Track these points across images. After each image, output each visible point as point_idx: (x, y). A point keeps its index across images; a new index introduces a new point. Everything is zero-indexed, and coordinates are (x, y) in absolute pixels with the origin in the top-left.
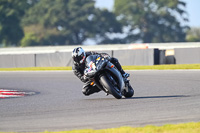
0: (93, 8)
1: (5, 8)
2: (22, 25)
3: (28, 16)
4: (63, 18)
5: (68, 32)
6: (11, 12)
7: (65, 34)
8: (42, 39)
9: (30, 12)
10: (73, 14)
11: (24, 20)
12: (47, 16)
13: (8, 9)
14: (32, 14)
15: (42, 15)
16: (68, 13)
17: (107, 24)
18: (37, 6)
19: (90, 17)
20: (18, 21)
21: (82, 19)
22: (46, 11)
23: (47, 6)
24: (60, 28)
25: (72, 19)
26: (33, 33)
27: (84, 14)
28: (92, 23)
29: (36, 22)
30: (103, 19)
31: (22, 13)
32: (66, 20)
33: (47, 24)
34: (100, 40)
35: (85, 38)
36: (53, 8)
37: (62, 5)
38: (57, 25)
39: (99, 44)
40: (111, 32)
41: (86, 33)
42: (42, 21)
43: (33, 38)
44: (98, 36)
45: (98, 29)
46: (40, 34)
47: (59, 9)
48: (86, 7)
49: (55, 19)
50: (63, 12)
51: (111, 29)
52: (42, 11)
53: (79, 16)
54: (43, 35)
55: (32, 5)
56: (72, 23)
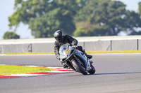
0: (125, 10)
1: (62, 9)
2: (74, 21)
3: (78, 15)
4: (104, 17)
5: (108, 26)
6: (66, 12)
7: (105, 28)
8: (89, 32)
9: (80, 12)
10: (111, 14)
11: (76, 18)
12: (92, 15)
13: (64, 10)
14: (82, 14)
15: (89, 14)
16: (107, 13)
17: (134, 21)
18: (85, 8)
19: (123, 17)
20: (72, 19)
21: (117, 18)
22: (92, 12)
23: (92, 8)
24: (102, 24)
25: (110, 18)
26: (83, 27)
27: (118, 14)
28: (124, 20)
29: (85, 20)
30: (131, 18)
31: (74, 13)
32: (106, 19)
33: (92, 21)
34: (129, 32)
35: (119, 31)
36: (96, 9)
37: (103, 8)
38: (99, 21)
39: (129, 35)
40: (137, 27)
41: (120, 28)
42: (89, 18)
43: (83, 31)
44: (128, 29)
45: (128, 24)
46: (87, 28)
47: (101, 11)
48: (119, 9)
49: (98, 18)
50: (104, 13)
51: (137, 25)
52: (89, 12)
53: (115, 15)
54: (89, 29)
55: (82, 7)
56: (110, 20)
